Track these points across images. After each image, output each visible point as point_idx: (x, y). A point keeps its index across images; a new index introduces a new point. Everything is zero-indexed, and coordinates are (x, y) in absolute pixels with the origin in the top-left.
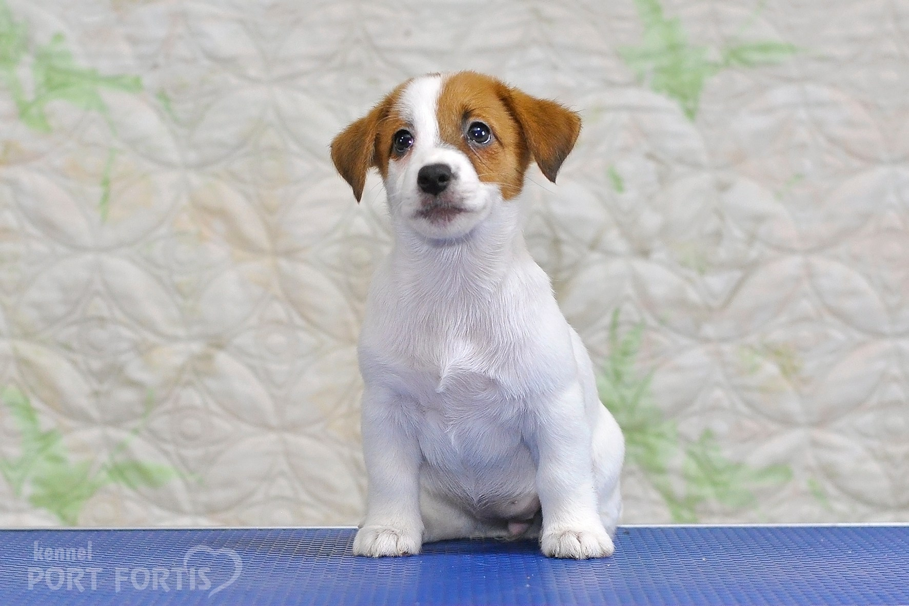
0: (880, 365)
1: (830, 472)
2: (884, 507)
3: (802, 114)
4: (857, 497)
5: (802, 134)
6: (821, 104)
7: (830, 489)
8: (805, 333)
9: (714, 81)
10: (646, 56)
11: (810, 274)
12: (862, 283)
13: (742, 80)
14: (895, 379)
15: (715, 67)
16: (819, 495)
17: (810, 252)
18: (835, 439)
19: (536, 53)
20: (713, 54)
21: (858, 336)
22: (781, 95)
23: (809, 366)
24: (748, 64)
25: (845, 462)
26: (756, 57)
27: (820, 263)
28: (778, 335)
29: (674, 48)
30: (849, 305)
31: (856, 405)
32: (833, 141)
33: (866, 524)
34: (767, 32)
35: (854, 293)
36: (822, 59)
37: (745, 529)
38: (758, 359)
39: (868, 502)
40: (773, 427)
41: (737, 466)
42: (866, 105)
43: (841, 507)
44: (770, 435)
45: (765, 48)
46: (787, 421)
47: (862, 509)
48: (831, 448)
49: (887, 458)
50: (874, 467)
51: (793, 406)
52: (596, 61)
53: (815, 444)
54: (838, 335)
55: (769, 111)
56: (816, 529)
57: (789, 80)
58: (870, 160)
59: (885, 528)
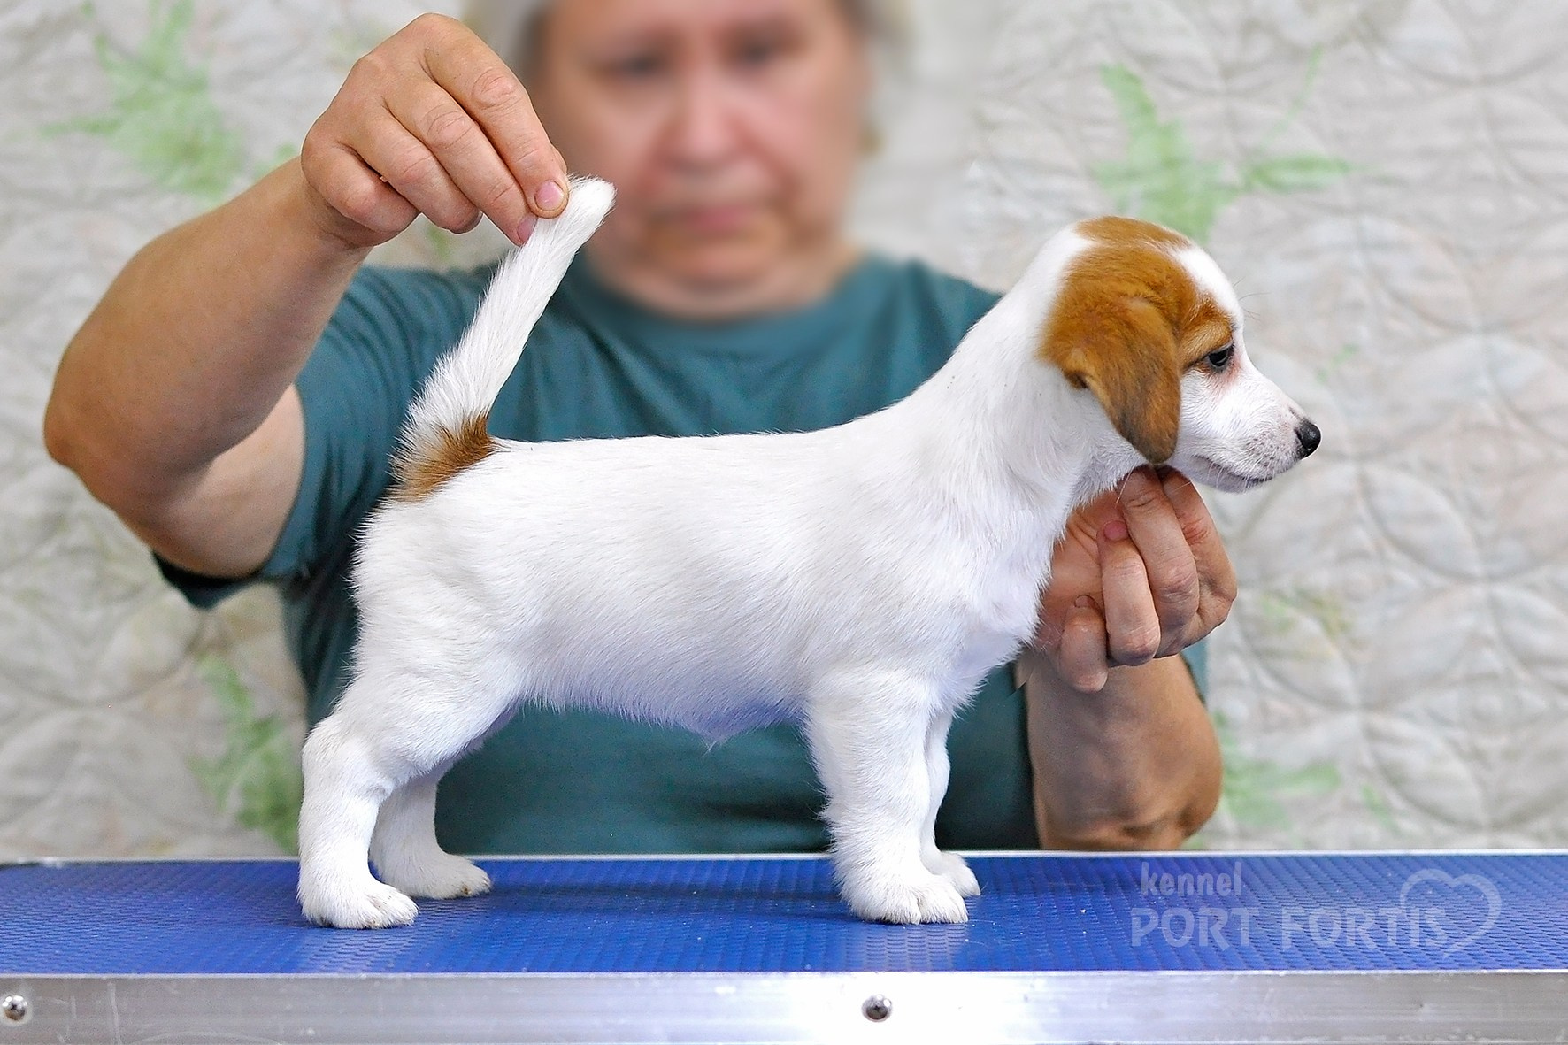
0: (1466, 622)
1: (1393, 776)
2: (1472, 827)
3: (1357, 260)
4: (1432, 812)
5: (1358, 289)
6: (1383, 246)
7: (1396, 802)
8: (1360, 574)
9: (1230, 212)
10: (1131, 175)
11: (1367, 489)
12: (1441, 504)
13: (1271, 210)
14: (1488, 642)
15: (1231, 191)
16: (1379, 809)
17: (1363, 458)
18: (1402, 728)
19: (975, 171)
20: (1230, 173)
21: (1436, 581)
22: (1327, 232)
23: (1366, 622)
24: (1279, 187)
25: (1415, 761)
26: (1290, 177)
27: (1379, 473)
28: (1322, 579)
29: (1171, 163)
30: (1421, 535)
31: (1434, 680)
32: (1400, 298)
33: (1453, 852)
34: (1308, 143)
35: (1430, 518)
36: (1386, 181)
37: (1279, 859)
38: (1290, 612)
39: (1449, 820)
40: (1312, 710)
41: (1261, 767)
42: (1447, 248)
43: (1410, 825)
44: (1306, 722)
45: (1304, 164)
46: (1332, 702)
47: (1441, 829)
48: (1395, 740)
49: (1476, 756)
50: (1458, 769)
51: (1342, 679)
52: (1058, 184)
53: (1372, 735)
54: (1407, 577)
55: (1308, 254)
56: (1382, 859)
57: (1338, 211)
58: (1456, 329)
59: (1482, 857)
